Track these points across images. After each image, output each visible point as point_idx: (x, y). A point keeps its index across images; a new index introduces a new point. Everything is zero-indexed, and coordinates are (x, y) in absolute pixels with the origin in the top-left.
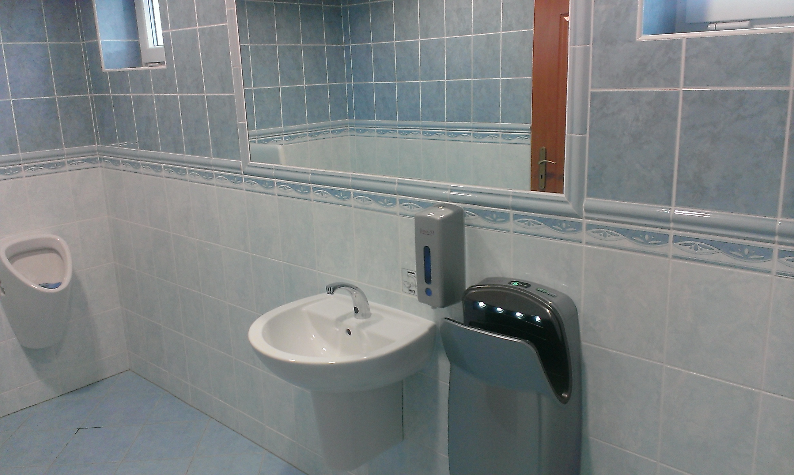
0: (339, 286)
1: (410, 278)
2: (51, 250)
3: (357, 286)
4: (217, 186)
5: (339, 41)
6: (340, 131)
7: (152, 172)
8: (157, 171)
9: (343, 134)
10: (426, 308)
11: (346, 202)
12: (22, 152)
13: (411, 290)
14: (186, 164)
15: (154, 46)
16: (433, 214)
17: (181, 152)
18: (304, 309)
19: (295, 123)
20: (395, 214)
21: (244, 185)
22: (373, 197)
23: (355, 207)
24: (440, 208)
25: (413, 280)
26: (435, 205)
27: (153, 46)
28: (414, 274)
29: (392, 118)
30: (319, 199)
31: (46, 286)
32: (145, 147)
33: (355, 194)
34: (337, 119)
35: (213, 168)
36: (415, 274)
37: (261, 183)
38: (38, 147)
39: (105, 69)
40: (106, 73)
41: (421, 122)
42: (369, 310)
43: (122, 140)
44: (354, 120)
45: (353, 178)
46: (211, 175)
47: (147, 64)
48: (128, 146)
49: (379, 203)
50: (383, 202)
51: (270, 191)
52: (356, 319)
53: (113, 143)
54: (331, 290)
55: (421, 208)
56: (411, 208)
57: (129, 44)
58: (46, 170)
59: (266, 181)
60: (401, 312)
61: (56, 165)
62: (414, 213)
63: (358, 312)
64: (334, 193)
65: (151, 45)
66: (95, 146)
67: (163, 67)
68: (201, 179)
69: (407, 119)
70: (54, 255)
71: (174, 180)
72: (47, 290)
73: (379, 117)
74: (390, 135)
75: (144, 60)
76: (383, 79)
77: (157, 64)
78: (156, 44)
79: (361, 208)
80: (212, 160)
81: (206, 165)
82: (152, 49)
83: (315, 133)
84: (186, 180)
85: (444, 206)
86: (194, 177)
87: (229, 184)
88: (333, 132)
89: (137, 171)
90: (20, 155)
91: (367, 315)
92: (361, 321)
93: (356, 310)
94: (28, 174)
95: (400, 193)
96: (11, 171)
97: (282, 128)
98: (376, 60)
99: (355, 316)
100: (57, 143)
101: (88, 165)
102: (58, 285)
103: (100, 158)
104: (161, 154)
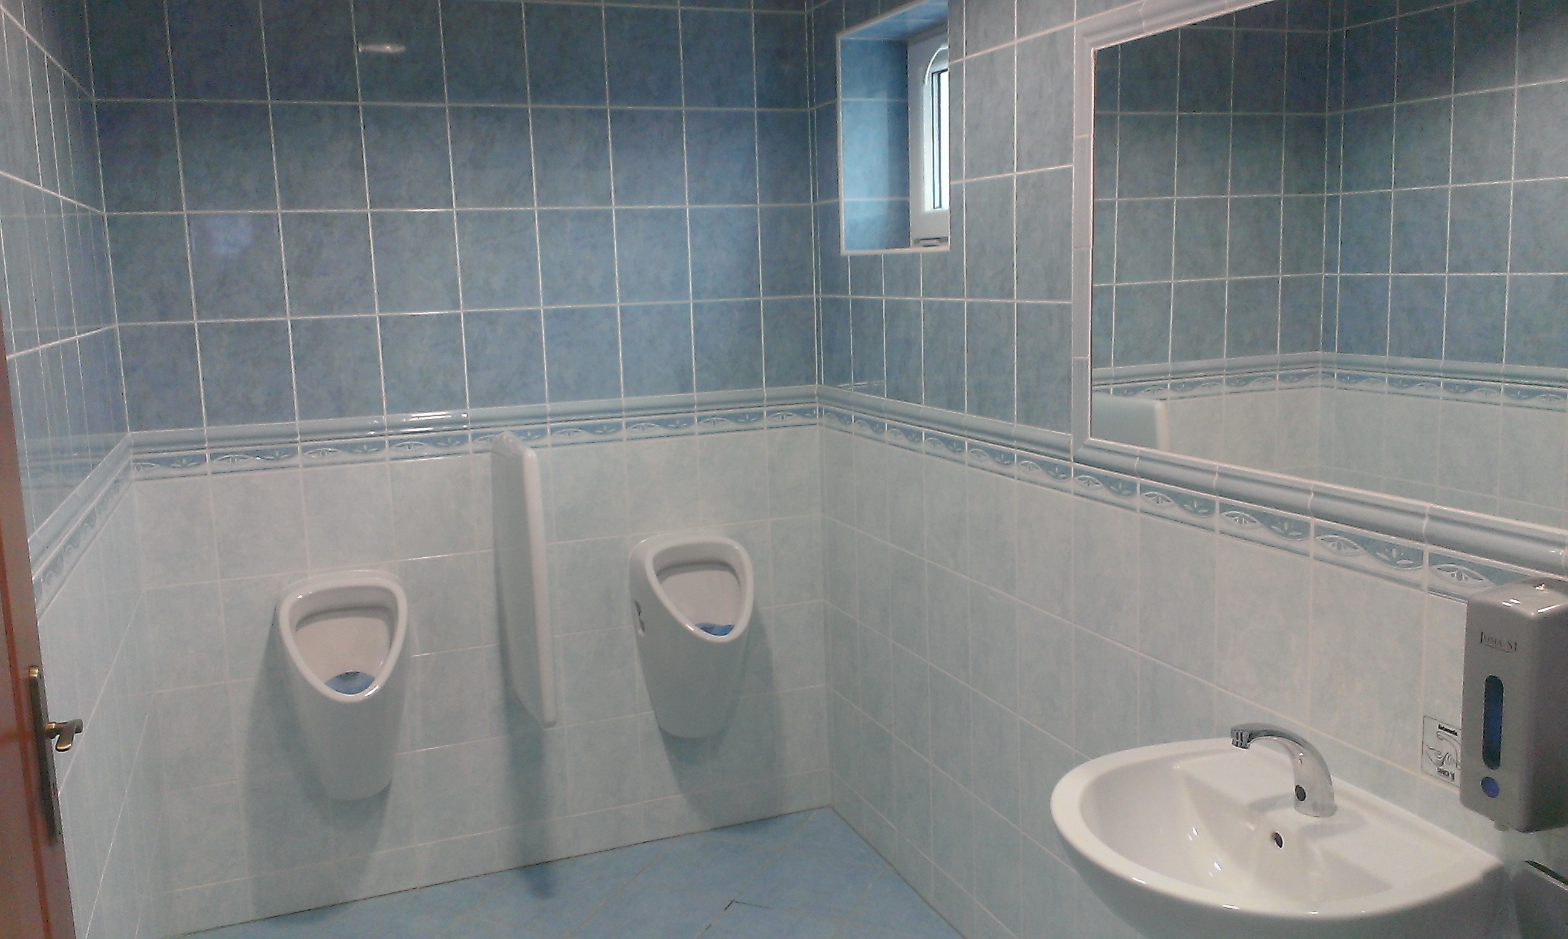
0: (1264, 733)
1: (1444, 741)
2: (724, 565)
3: (1308, 739)
4: (1019, 479)
5: (1316, 187)
6: (1301, 376)
7: (905, 442)
8: (913, 441)
9: (1306, 382)
10: (1480, 822)
11: (1297, 545)
12: (698, 391)
13: (1444, 772)
14: (965, 433)
15: (934, 208)
16: (1518, 602)
17: (959, 407)
18: (1178, 766)
19: (1197, 356)
20: (1417, 586)
21: (1072, 484)
22: (1364, 542)
23: (1316, 558)
24: (1537, 588)
25: (1452, 747)
26: (1525, 580)
27: (932, 207)
28: (1456, 734)
29: (1430, 352)
30: (1234, 530)
31: (708, 629)
32: (896, 393)
33: (1320, 530)
34: (1293, 351)
35: (1014, 443)
36: (1459, 733)
37: (1108, 482)
38: (723, 384)
39: (845, 251)
40: (845, 258)
41: (1503, 367)
42: (1332, 796)
43: (859, 377)
44: (1334, 355)
45: (1317, 494)
46: (1010, 457)
47: (917, 241)
48: (869, 390)
49: (1377, 555)
50: (1389, 555)
51: (1125, 501)
52: (1298, 814)
53: (843, 383)
54: (1244, 738)
55: (1486, 580)
56: (1460, 577)
57: (891, 205)
58: (732, 425)
59: (1118, 480)
60: (1412, 817)
61: (747, 417)
62: (1469, 592)
63: (1304, 799)
64: (1268, 521)
65: (928, 207)
66: (815, 388)
67: (945, 248)
68: (990, 463)
69: (1468, 356)
70: (727, 575)
71: (940, 460)
72: (709, 637)
73: (1398, 351)
74: (1422, 391)
75: (914, 234)
76: (1415, 266)
77: (936, 241)
78: (937, 204)
79: (1331, 563)
80: (1016, 428)
81: (1001, 436)
82: (929, 216)
83: (1240, 379)
84: (963, 463)
85: (1550, 584)
86: (977, 457)
87: (1044, 478)
88: (1282, 378)
89: (878, 436)
90: (695, 396)
91: (1327, 809)
92: (1311, 820)
93: (1301, 794)
94: (704, 430)
95: (1433, 540)
96: (678, 422)
97: (1169, 365)
98: (1400, 226)
99: (1296, 806)
100: (753, 380)
101: (799, 420)
102: (727, 630)
103: (820, 410)
104: (923, 409)
